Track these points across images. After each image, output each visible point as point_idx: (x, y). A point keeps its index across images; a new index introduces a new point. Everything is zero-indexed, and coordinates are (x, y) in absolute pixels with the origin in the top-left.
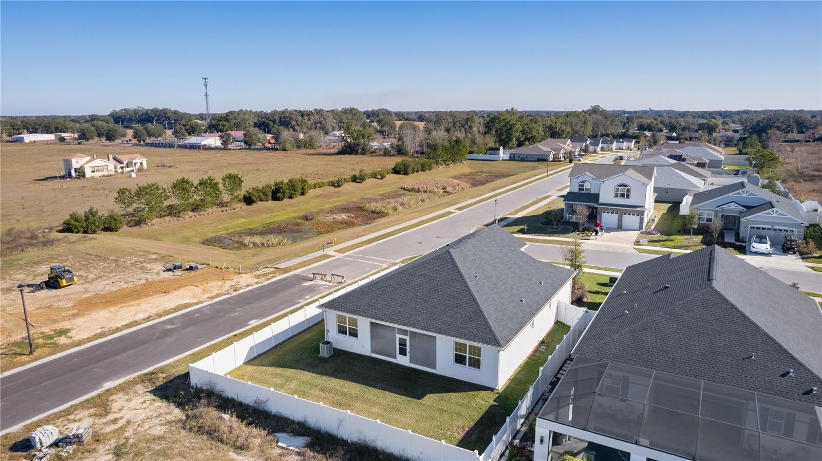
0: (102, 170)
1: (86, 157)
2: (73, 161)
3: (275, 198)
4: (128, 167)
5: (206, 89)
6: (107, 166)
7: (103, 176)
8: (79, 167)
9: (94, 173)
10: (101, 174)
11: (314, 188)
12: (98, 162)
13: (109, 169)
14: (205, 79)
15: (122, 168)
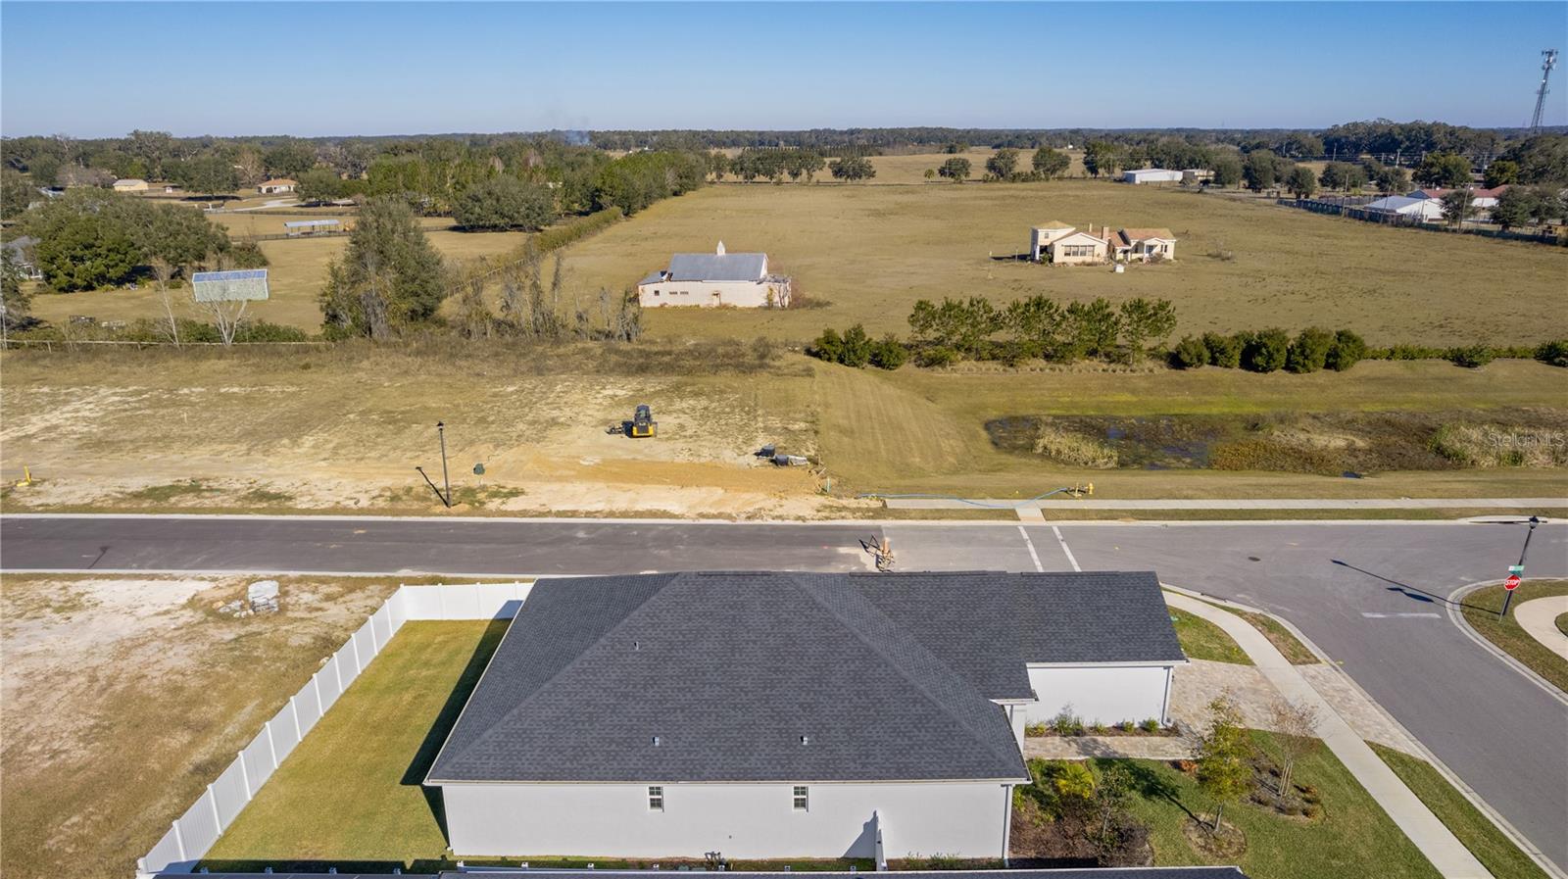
0: (1083, 254)
1: (1064, 228)
2: (1040, 234)
3: (1247, 363)
4: (1136, 252)
5: (1546, 77)
6: (1093, 246)
7: (1081, 265)
8: (1048, 244)
9: (1068, 257)
10: (1079, 259)
11: (1388, 358)
12: (1081, 239)
13: (1096, 252)
14: (1550, 54)
15: (1125, 252)
